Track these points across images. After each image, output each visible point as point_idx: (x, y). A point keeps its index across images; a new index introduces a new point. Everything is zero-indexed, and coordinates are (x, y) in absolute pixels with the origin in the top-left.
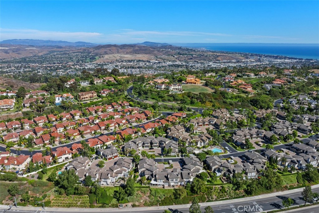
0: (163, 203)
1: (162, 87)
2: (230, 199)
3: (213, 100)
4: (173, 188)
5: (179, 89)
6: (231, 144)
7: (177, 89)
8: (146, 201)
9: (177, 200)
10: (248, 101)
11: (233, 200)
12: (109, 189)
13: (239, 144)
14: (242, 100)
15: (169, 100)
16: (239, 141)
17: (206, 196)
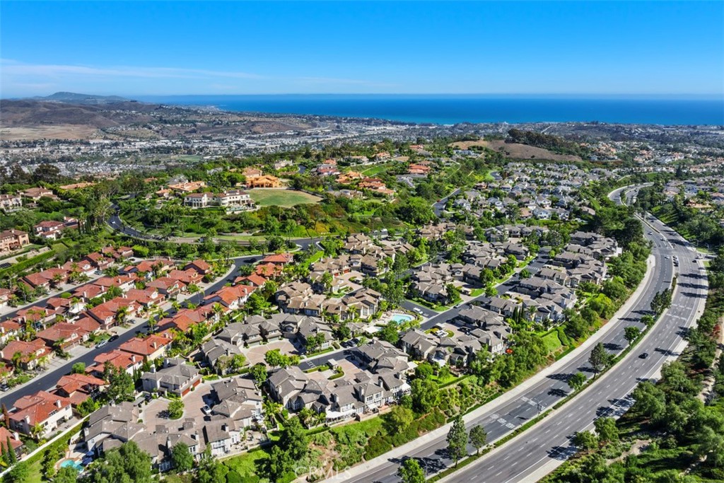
0: (372, 451)
1: (203, 202)
2: (482, 404)
3: (329, 219)
4: (376, 415)
5: (243, 202)
6: (418, 301)
7: (238, 202)
8: (333, 461)
9: (395, 437)
10: (391, 212)
11: (487, 404)
12: (240, 462)
13: (433, 297)
14: (381, 212)
15: (233, 230)
16: (432, 292)
17: (441, 412)
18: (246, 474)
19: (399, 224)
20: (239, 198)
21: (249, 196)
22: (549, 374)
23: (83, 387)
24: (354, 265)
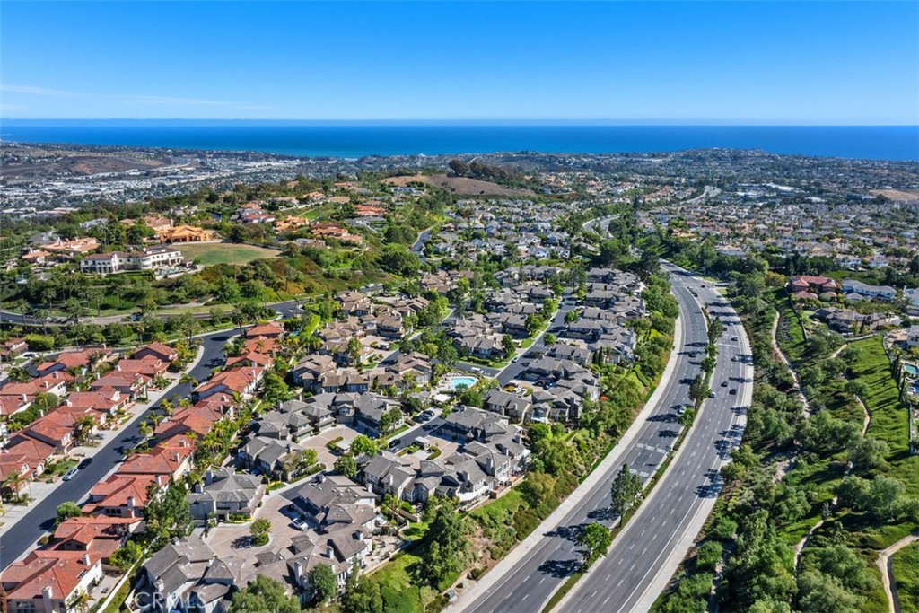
0: (522, 531)
1: (113, 265)
2: (603, 458)
4: (508, 489)
5: (173, 262)
6: (469, 360)
7: (166, 263)
8: (488, 549)
9: (538, 508)
11: (608, 456)
12: (389, 575)
13: (486, 352)
14: (360, 263)
15: (175, 300)
16: (484, 347)
17: (569, 473)
18: (403, 587)
19: (385, 276)
20: (166, 257)
21: (179, 253)
22: (647, 417)
23: (103, 531)
24: (369, 328)
